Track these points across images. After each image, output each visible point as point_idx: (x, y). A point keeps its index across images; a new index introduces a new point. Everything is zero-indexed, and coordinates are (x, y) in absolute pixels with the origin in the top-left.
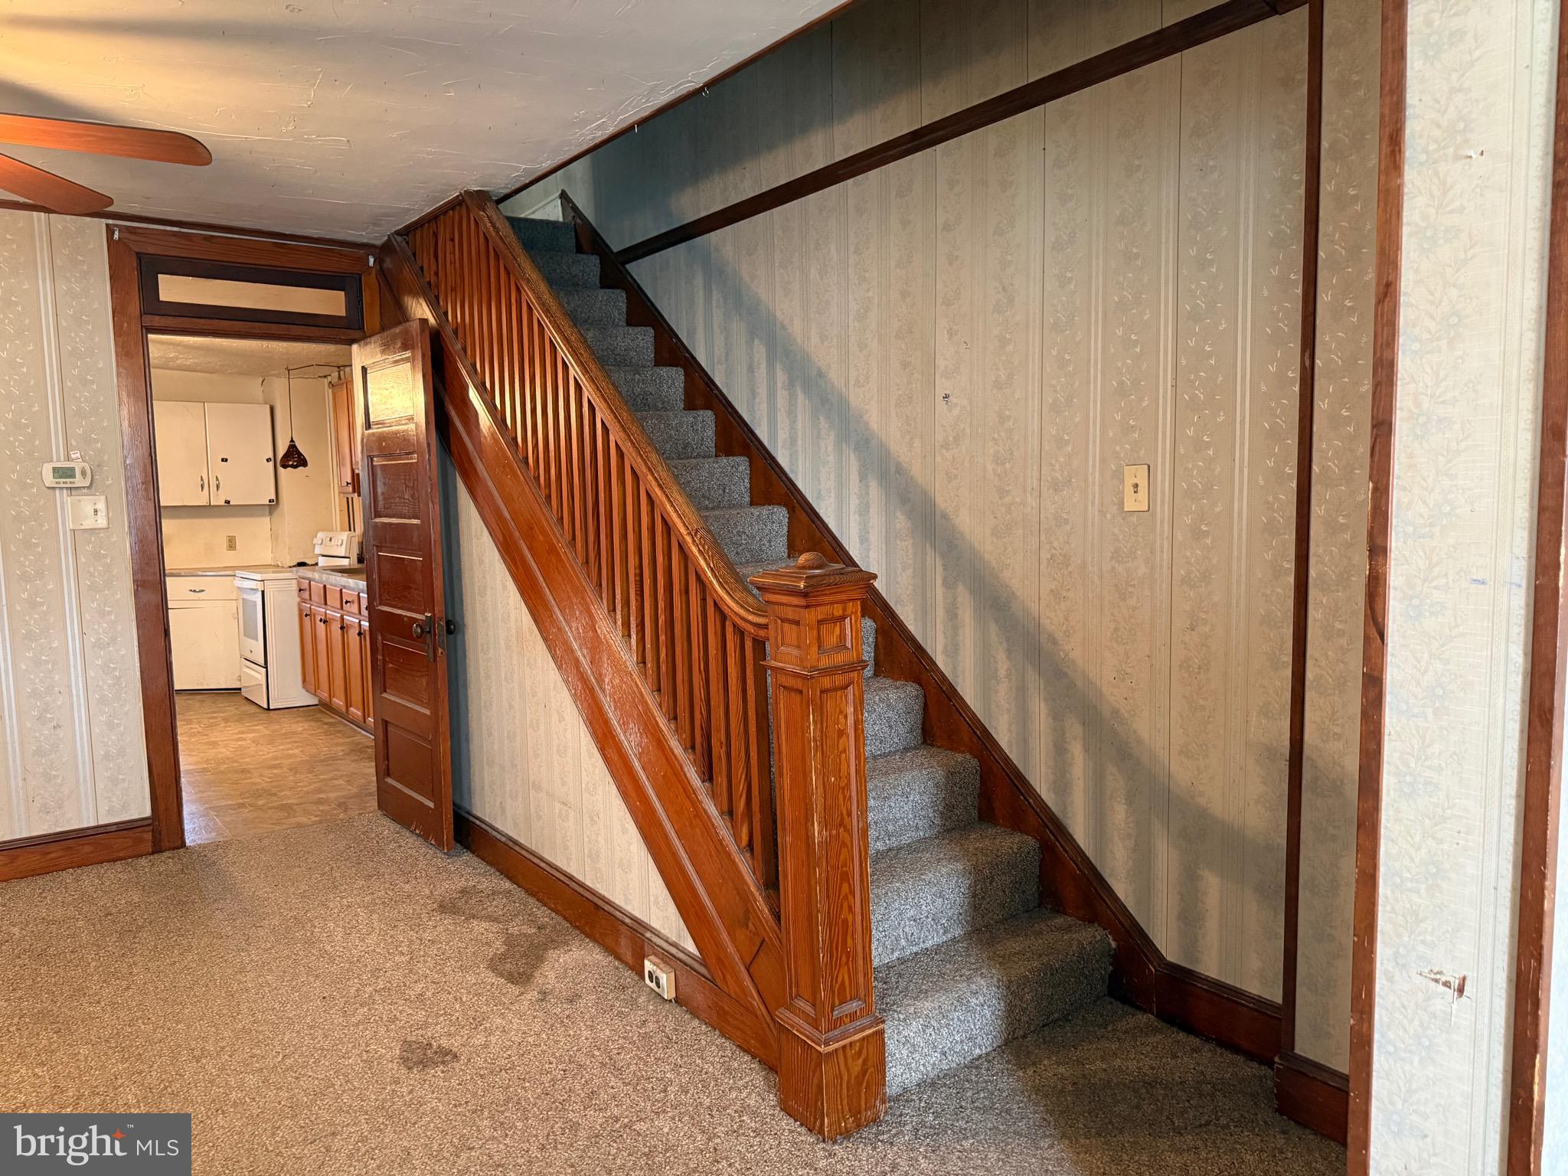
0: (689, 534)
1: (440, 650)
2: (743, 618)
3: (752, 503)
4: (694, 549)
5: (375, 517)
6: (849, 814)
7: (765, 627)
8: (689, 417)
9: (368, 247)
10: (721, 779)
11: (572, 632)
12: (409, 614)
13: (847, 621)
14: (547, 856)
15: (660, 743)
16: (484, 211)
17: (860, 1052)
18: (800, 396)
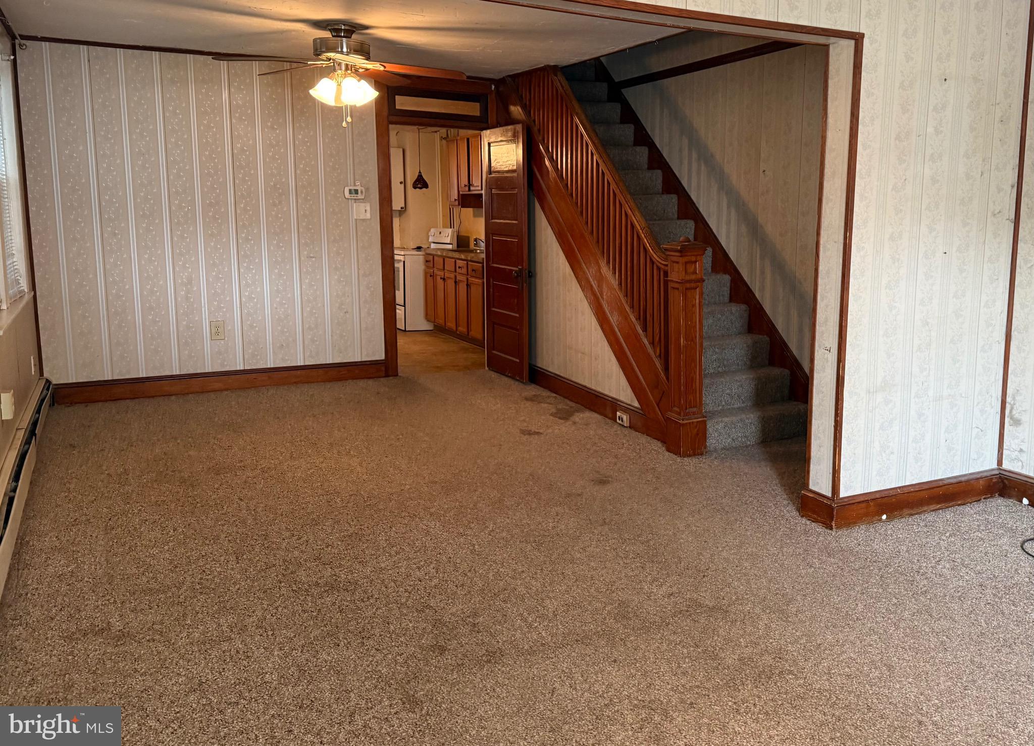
0: (641, 229)
1: (525, 285)
2: (661, 263)
3: (679, 218)
4: (643, 235)
5: (492, 219)
6: (696, 337)
7: (667, 265)
8: (648, 174)
9: (492, 81)
10: (650, 329)
11: (590, 273)
12: (509, 268)
13: (698, 263)
14: (574, 379)
15: (626, 318)
16: (557, 76)
17: (696, 427)
18: (703, 167)
